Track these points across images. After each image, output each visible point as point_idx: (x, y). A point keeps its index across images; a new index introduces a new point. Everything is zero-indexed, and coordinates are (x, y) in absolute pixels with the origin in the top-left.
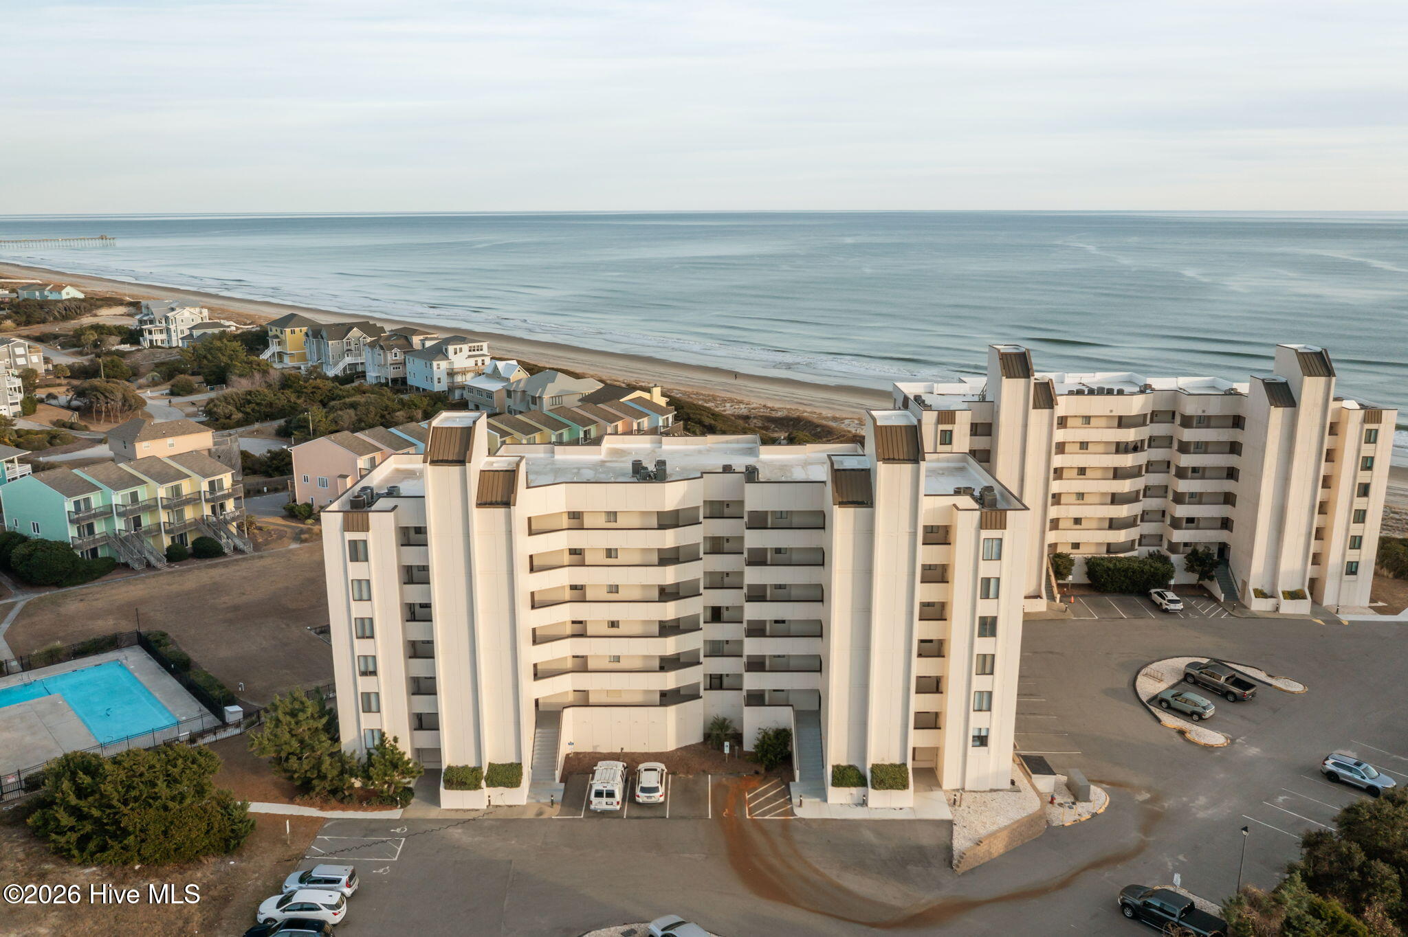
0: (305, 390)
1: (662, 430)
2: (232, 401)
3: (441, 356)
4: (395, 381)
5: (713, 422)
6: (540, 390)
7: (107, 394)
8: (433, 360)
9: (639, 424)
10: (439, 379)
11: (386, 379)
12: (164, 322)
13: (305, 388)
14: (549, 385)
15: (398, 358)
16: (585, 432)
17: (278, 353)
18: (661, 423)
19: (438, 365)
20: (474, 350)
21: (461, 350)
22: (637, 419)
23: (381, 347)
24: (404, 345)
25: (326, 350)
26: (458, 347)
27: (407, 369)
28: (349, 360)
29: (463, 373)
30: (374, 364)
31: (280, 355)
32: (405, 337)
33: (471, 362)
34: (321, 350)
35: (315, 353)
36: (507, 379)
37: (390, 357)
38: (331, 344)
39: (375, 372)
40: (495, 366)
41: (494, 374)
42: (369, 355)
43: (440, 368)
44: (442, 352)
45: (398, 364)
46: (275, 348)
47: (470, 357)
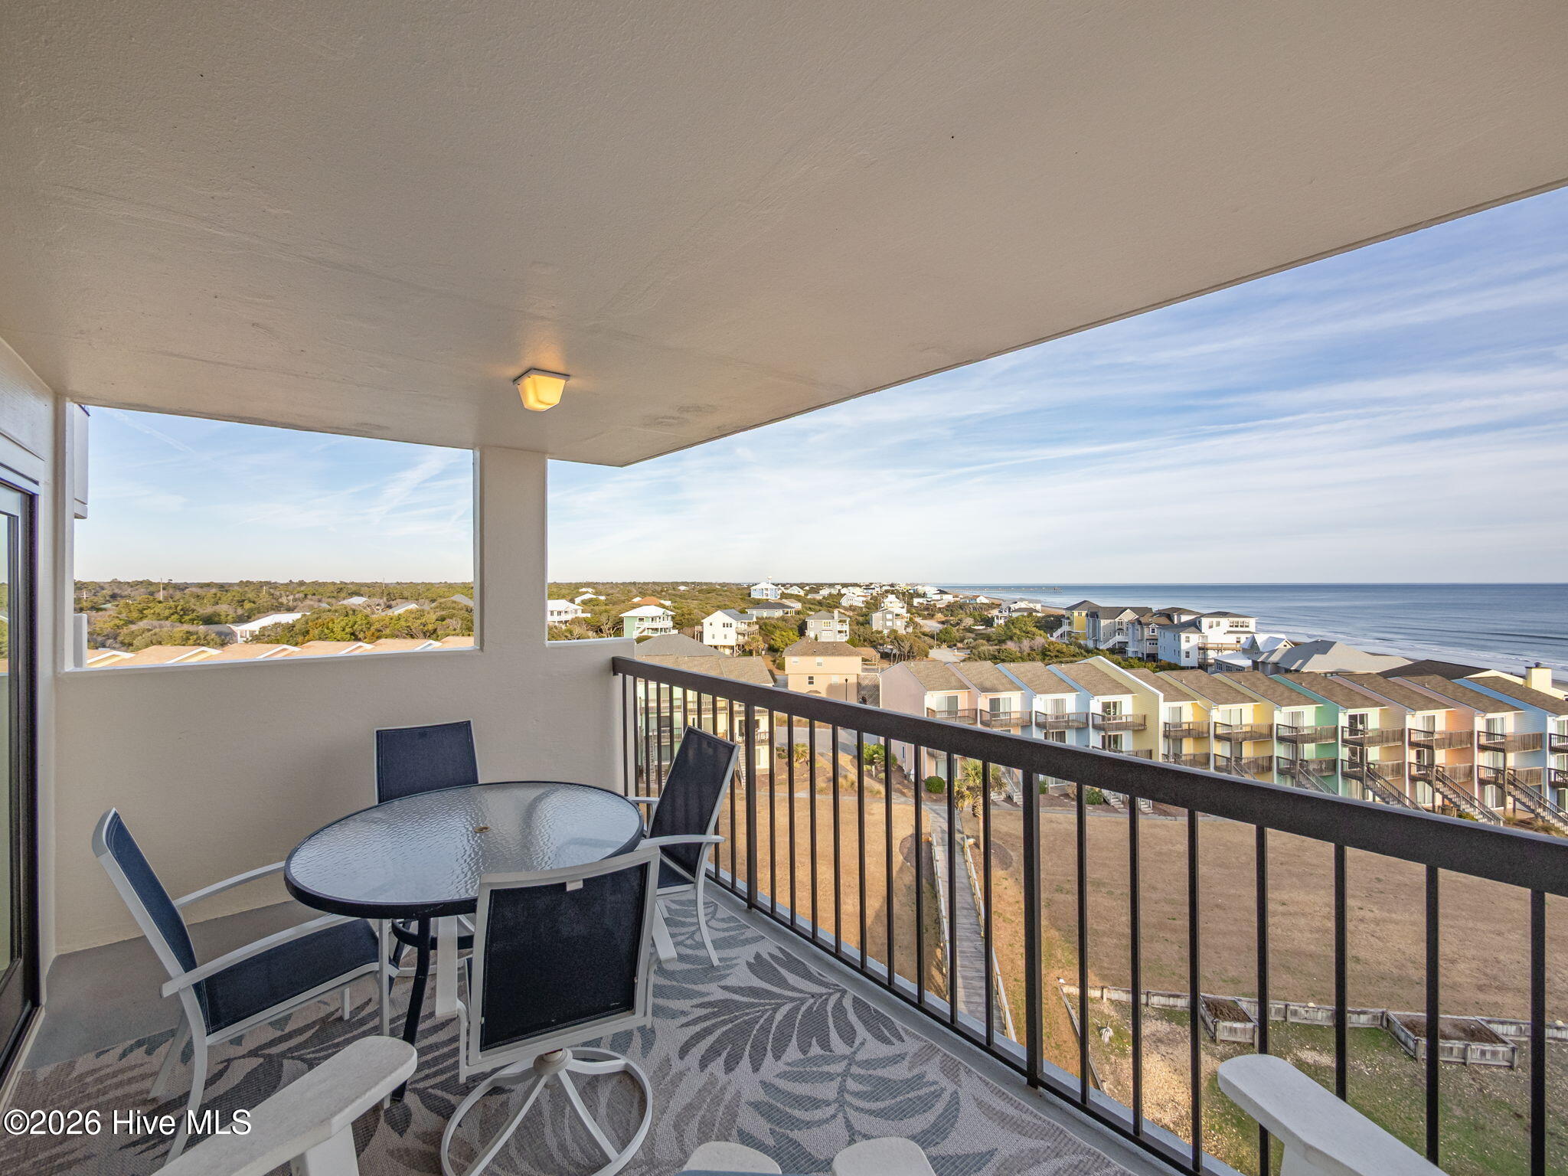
0: (1049, 653)
1: (1556, 744)
2: (982, 655)
3: (1193, 629)
4: (1148, 655)
6: (1300, 662)
7: (901, 642)
8: (1182, 631)
9: (1490, 722)
10: (1188, 653)
11: (1143, 654)
12: (1007, 611)
13: (1049, 651)
14: (1318, 657)
15: (1155, 634)
16: (1353, 717)
17: (1067, 632)
18: (1552, 729)
19: (1188, 638)
20: (1237, 626)
21: (1218, 624)
22: (1488, 711)
23: (1140, 623)
24: (1164, 621)
25: (1099, 626)
26: (1215, 620)
27: (1160, 643)
28: (1119, 638)
29: (1219, 650)
30: (1134, 641)
31: (1069, 633)
32: (1168, 615)
33: (1232, 638)
34: (1095, 628)
35: (1091, 631)
36: (1263, 653)
37: (1147, 633)
38: (1104, 623)
39: (1134, 647)
40: (1254, 642)
41: (1252, 648)
42: (1130, 631)
43: (1189, 642)
44: (1195, 625)
45: (1154, 641)
46: (1065, 628)
47: (1229, 632)
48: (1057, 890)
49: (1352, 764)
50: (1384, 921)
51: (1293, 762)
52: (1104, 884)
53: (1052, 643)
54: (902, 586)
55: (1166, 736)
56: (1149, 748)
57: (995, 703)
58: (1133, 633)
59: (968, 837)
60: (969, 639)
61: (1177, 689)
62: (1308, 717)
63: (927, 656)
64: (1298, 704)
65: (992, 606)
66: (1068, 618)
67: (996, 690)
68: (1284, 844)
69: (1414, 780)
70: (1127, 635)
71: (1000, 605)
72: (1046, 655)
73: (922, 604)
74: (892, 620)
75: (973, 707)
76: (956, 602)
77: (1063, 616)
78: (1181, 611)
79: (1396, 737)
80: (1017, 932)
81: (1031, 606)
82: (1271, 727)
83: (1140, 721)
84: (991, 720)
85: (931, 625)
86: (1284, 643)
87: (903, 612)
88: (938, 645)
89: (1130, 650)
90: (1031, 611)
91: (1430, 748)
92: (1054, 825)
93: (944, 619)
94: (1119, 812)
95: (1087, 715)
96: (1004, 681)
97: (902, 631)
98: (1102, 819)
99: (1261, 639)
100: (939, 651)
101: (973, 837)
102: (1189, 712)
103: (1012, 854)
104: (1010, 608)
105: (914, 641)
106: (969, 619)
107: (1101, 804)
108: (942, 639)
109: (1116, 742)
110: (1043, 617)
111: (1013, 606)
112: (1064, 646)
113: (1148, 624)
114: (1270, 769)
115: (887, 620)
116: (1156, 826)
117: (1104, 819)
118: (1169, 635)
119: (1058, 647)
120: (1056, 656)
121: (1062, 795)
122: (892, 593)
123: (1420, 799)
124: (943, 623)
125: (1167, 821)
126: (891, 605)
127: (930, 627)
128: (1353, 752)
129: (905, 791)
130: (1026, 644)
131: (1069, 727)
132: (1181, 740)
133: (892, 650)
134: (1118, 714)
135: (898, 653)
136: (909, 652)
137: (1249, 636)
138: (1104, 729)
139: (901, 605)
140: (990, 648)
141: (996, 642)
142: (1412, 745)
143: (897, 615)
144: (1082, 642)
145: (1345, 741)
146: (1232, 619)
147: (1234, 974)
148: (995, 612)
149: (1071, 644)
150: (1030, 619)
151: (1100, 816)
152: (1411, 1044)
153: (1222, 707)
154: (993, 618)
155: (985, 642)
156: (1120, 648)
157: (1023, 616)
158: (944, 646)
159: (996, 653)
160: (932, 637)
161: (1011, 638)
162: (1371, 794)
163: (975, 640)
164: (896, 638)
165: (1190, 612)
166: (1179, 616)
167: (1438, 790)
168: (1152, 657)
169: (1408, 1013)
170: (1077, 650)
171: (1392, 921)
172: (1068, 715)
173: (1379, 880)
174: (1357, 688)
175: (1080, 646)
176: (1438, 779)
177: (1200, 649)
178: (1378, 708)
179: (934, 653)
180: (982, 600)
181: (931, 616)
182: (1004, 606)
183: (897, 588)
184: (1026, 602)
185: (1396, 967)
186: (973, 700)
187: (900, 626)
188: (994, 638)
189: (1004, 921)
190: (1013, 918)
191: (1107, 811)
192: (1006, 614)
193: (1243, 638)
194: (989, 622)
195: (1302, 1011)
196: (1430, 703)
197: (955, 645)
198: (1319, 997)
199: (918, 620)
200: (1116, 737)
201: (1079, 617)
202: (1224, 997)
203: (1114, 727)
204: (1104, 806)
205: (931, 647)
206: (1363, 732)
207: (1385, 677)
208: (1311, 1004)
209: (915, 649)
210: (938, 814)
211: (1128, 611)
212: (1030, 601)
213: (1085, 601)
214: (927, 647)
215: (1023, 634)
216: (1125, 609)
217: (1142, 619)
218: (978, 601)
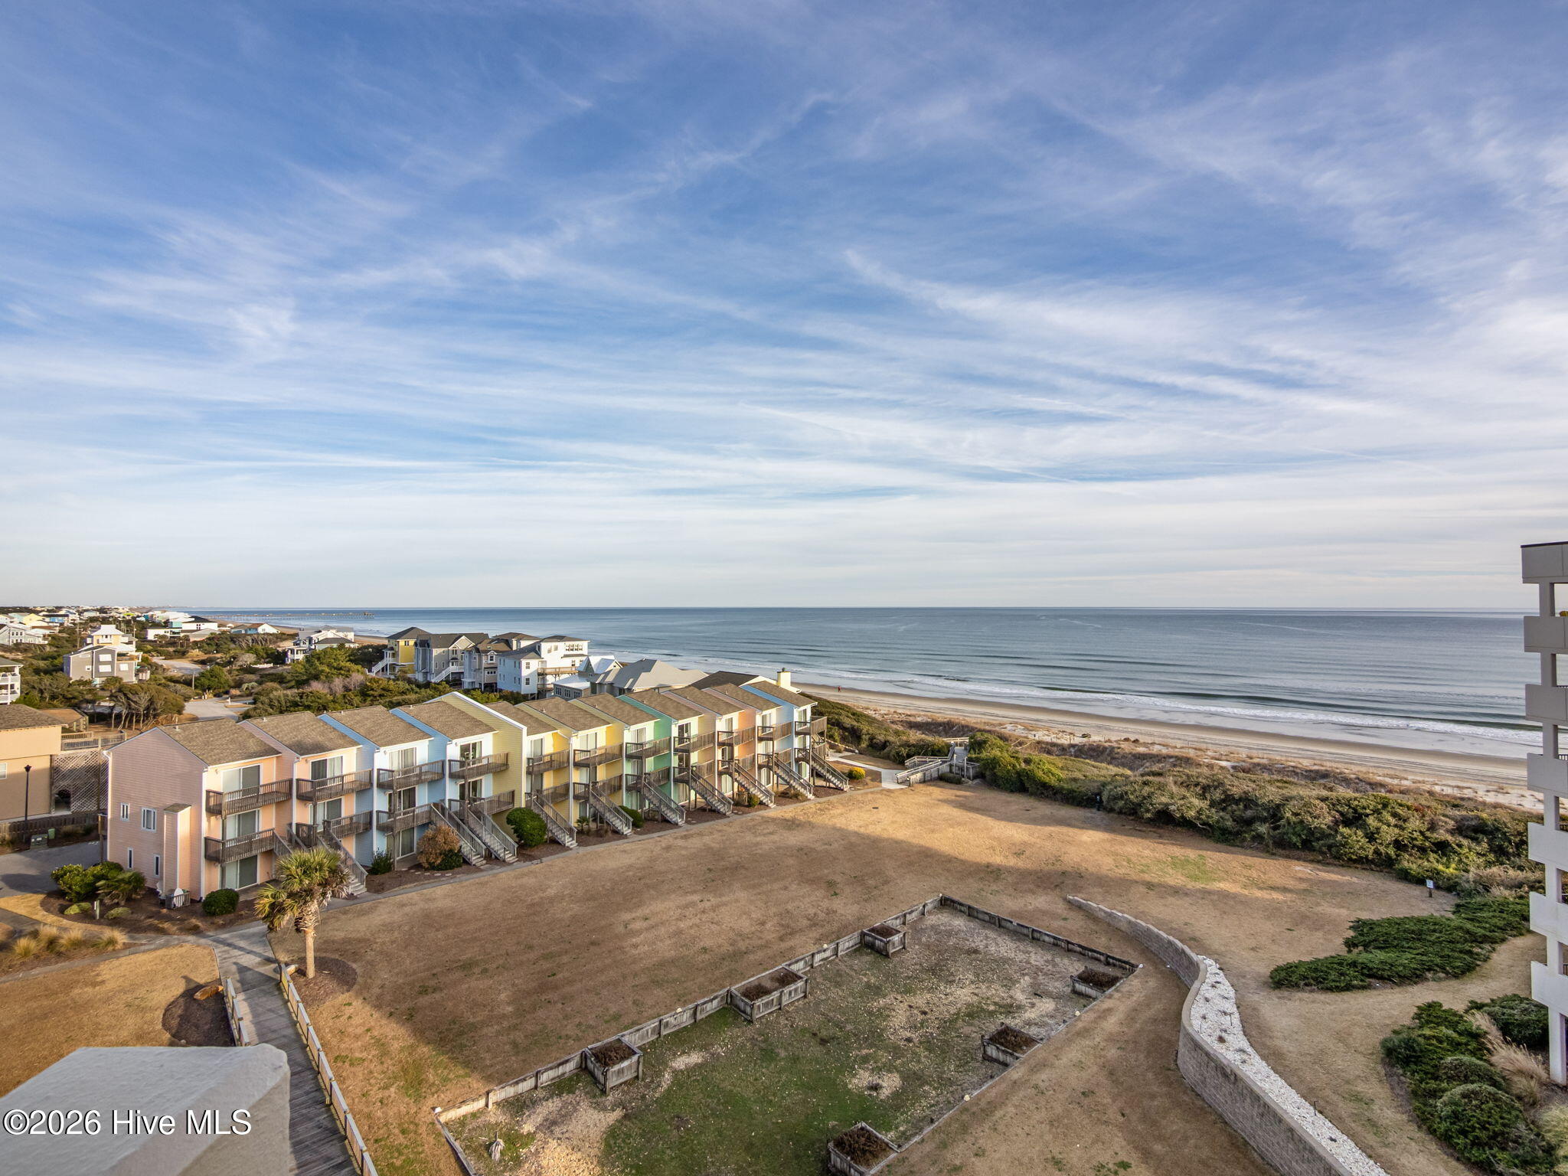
0: (370, 693)
1: (799, 729)
2: (276, 704)
3: (533, 654)
4: (486, 685)
5: (855, 723)
6: (631, 680)
7: (130, 696)
8: (522, 657)
9: (764, 718)
10: (528, 680)
11: (480, 684)
12: (307, 643)
13: (372, 689)
14: (644, 675)
15: (494, 661)
16: (681, 728)
17: (391, 665)
18: (796, 718)
19: (528, 664)
20: (572, 650)
21: (556, 649)
22: (762, 710)
23: (478, 650)
24: (503, 647)
25: (431, 657)
26: (553, 644)
27: (498, 672)
28: (453, 668)
29: (557, 674)
30: (470, 669)
31: (393, 666)
32: (506, 640)
33: (567, 662)
34: (426, 660)
35: (420, 662)
36: (599, 675)
37: (485, 661)
38: (436, 652)
39: (470, 678)
40: (589, 663)
41: (587, 672)
42: (467, 660)
43: (529, 667)
44: (535, 650)
45: (493, 669)
46: (388, 660)
47: (566, 656)
48: (420, 993)
49: (681, 770)
50: (718, 906)
51: (639, 777)
52: (477, 963)
53: (372, 680)
54: (123, 611)
55: (529, 773)
56: (511, 789)
57: (319, 768)
58: (470, 662)
59: (287, 965)
60: (251, 683)
61: (537, 720)
62: (649, 731)
63: (180, 712)
64: (641, 722)
65: (282, 637)
66: (392, 649)
67: (319, 748)
68: (638, 859)
69: (720, 774)
70: (462, 664)
71: (297, 635)
72: (366, 695)
73: (163, 637)
74: (111, 663)
75: (286, 777)
76: (224, 633)
77: (385, 647)
78: (520, 637)
79: (709, 739)
80: (371, 1072)
81: (341, 635)
82: (621, 746)
83: (501, 761)
84: (315, 791)
85: (180, 667)
86: (614, 664)
87: (131, 649)
88: (198, 694)
89: (467, 681)
90: (342, 643)
91: (731, 745)
92: (407, 909)
93: (205, 657)
94: (482, 870)
95: (443, 762)
96: (332, 735)
97: (131, 679)
98: (465, 884)
99: (595, 660)
100: (200, 703)
101: (293, 962)
102: (549, 742)
103: (354, 966)
104: (310, 640)
105: (158, 692)
106: (247, 655)
107: (460, 866)
108: (203, 685)
109: (475, 789)
110: (359, 649)
111: (314, 636)
112: (391, 682)
113: (486, 652)
114: (620, 787)
115: (99, 663)
116: (523, 875)
117: (468, 882)
118: (509, 662)
119: (384, 684)
120: (380, 696)
121: (410, 868)
122: (105, 621)
123: (723, 791)
124: (203, 662)
125: (533, 867)
126: (108, 640)
127: (180, 669)
128: (681, 759)
129: (166, 925)
130: (338, 683)
131: (420, 782)
132: (542, 775)
133: (112, 708)
134: (477, 756)
135: (125, 712)
136: (147, 709)
137: (584, 658)
138: (463, 777)
139: (126, 639)
140: (289, 692)
141: (293, 683)
142: (721, 744)
143: (119, 655)
144: (409, 675)
145: (676, 750)
146: (568, 643)
147: (614, 1010)
148: (288, 645)
149: (398, 680)
150: (342, 653)
151: (461, 881)
152: (748, 1010)
153: (582, 733)
154: (285, 653)
155: (275, 685)
156: (454, 680)
157: (332, 648)
158: (208, 695)
159: (298, 699)
160: (188, 683)
161: (316, 678)
162: (693, 792)
163: (260, 683)
164: (117, 688)
165: (529, 638)
166: (518, 641)
167: (736, 780)
168: (491, 687)
169: (743, 983)
170: (407, 686)
171: (725, 904)
172: (420, 767)
173: (710, 870)
174: (683, 701)
175: (409, 681)
176: (736, 771)
177: (539, 674)
178: (697, 717)
179: (192, 707)
180: (266, 629)
181: (182, 654)
182: (302, 636)
183: (113, 614)
184: (334, 631)
185: (731, 945)
186: (286, 767)
187: (126, 671)
188: (289, 678)
189: (351, 1065)
190: (364, 1055)
191: (468, 872)
192: (305, 646)
193: (578, 661)
194: (279, 658)
195: (672, 1020)
196: (730, 708)
197: (227, 693)
198: (683, 1000)
199: (158, 660)
200: (475, 783)
201: (406, 645)
202: (610, 1040)
203: (475, 771)
204: (465, 867)
205: (187, 699)
206: (689, 738)
207: (700, 689)
208: (679, 1010)
209: (159, 704)
210: (229, 945)
211: (463, 637)
212: (339, 630)
213: (412, 628)
214: (180, 699)
215: (335, 672)
216: (460, 636)
217: (479, 646)
218: (260, 630)
